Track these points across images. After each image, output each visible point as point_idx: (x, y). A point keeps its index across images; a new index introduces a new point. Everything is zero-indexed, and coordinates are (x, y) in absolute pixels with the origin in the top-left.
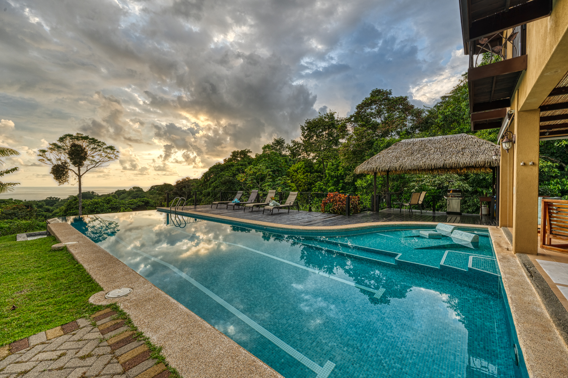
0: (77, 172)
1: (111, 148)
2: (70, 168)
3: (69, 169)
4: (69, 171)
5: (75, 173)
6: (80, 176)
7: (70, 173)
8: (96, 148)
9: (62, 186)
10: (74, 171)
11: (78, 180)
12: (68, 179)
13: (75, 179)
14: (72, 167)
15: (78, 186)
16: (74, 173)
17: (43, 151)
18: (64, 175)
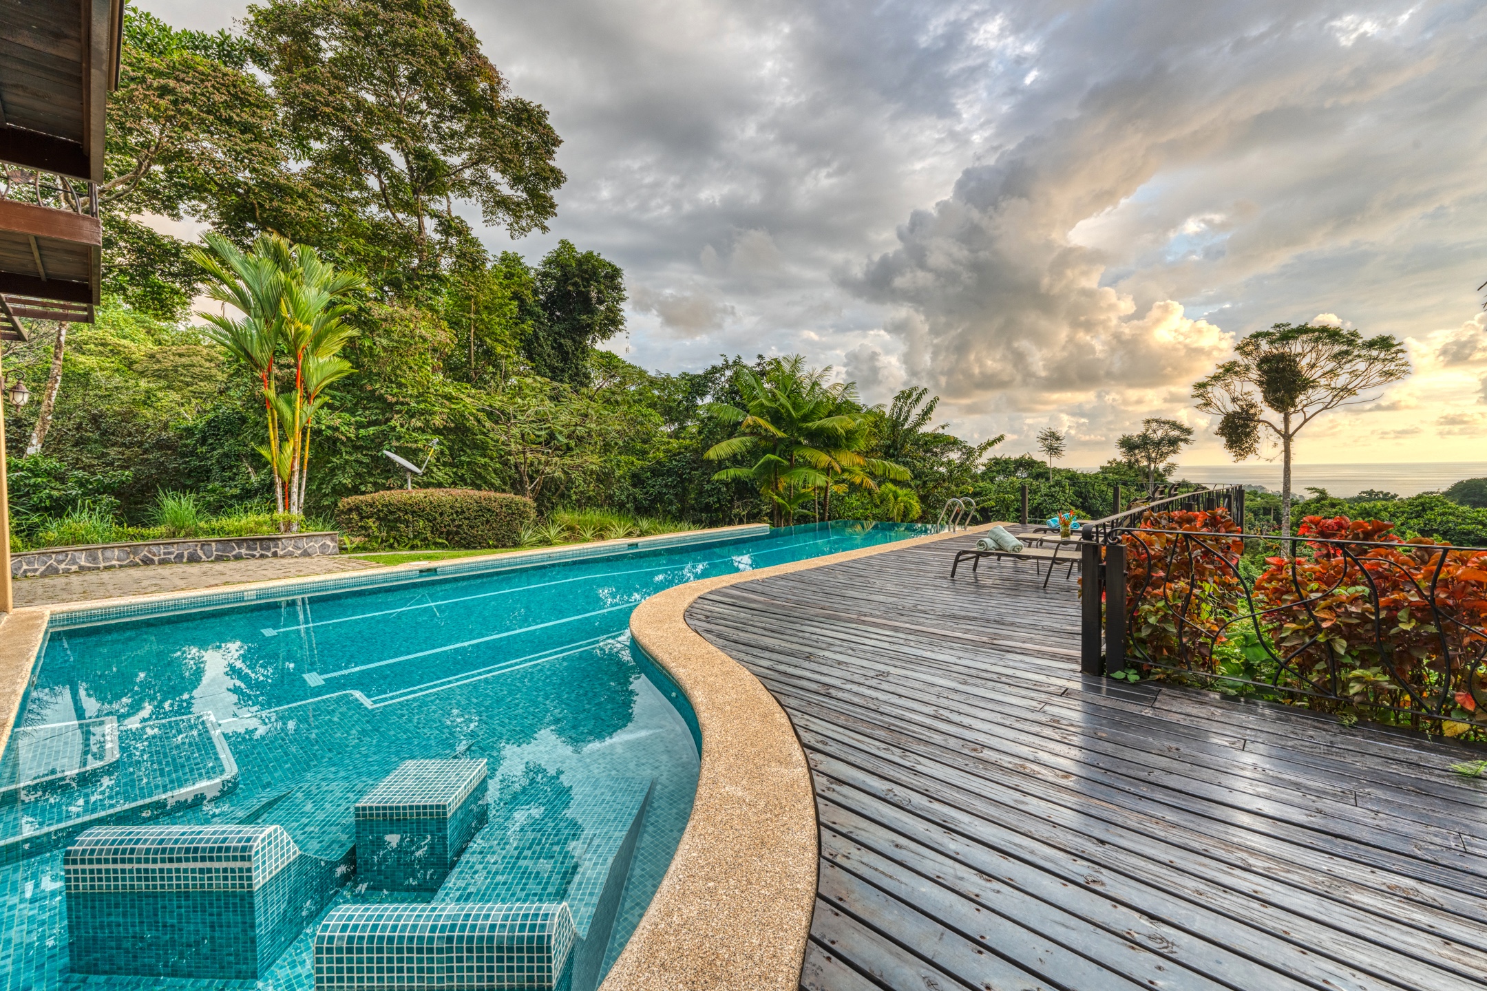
0: (1281, 427)
1: (1384, 343)
2: (1262, 417)
3: (1259, 421)
4: (1261, 427)
5: (1276, 430)
6: (1287, 437)
7: (1261, 430)
8: (1347, 353)
10: (1271, 425)
11: (1281, 447)
12: (1256, 445)
13: (1275, 445)
14: (1272, 416)
15: (1282, 464)
16: (1271, 430)
17: (1202, 386)
18: (1248, 435)
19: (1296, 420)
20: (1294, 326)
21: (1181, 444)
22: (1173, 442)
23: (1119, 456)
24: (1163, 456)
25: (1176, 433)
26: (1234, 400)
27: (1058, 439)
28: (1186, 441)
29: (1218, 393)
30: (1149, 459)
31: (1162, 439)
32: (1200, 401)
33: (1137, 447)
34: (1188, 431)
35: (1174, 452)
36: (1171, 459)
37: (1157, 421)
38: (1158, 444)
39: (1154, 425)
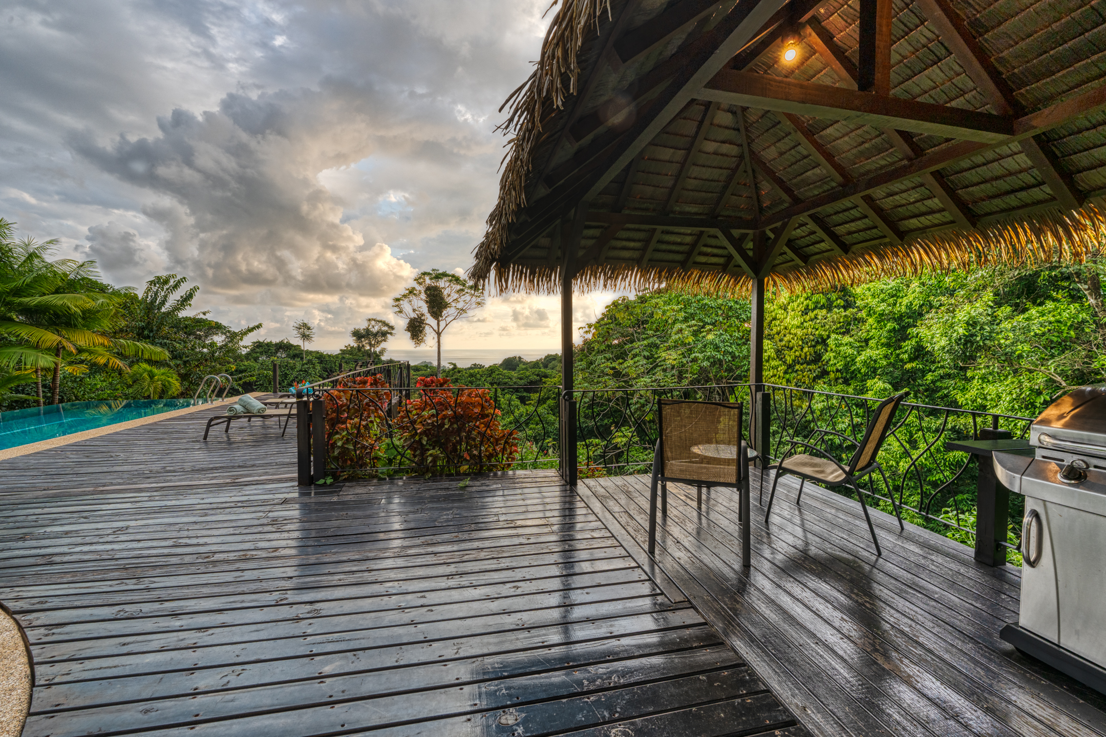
0: (436, 328)
2: (427, 322)
3: (426, 324)
4: (427, 327)
5: (434, 329)
6: (439, 334)
7: (427, 330)
8: (462, 290)
9: (418, 349)
10: (431, 326)
11: (436, 340)
12: (425, 338)
13: (434, 338)
14: (430, 320)
15: (436, 349)
16: (431, 329)
17: (397, 300)
18: (421, 332)
19: (442, 324)
20: (441, 272)
21: (388, 335)
22: (384, 334)
23: (352, 342)
24: (378, 343)
25: (385, 329)
26: (414, 310)
27: (309, 329)
28: (391, 334)
29: (405, 305)
30: (370, 345)
31: (378, 332)
32: (397, 309)
33: (363, 337)
34: (392, 328)
35: (385, 341)
36: (383, 345)
37: (374, 320)
38: (375, 335)
39: (373, 323)
